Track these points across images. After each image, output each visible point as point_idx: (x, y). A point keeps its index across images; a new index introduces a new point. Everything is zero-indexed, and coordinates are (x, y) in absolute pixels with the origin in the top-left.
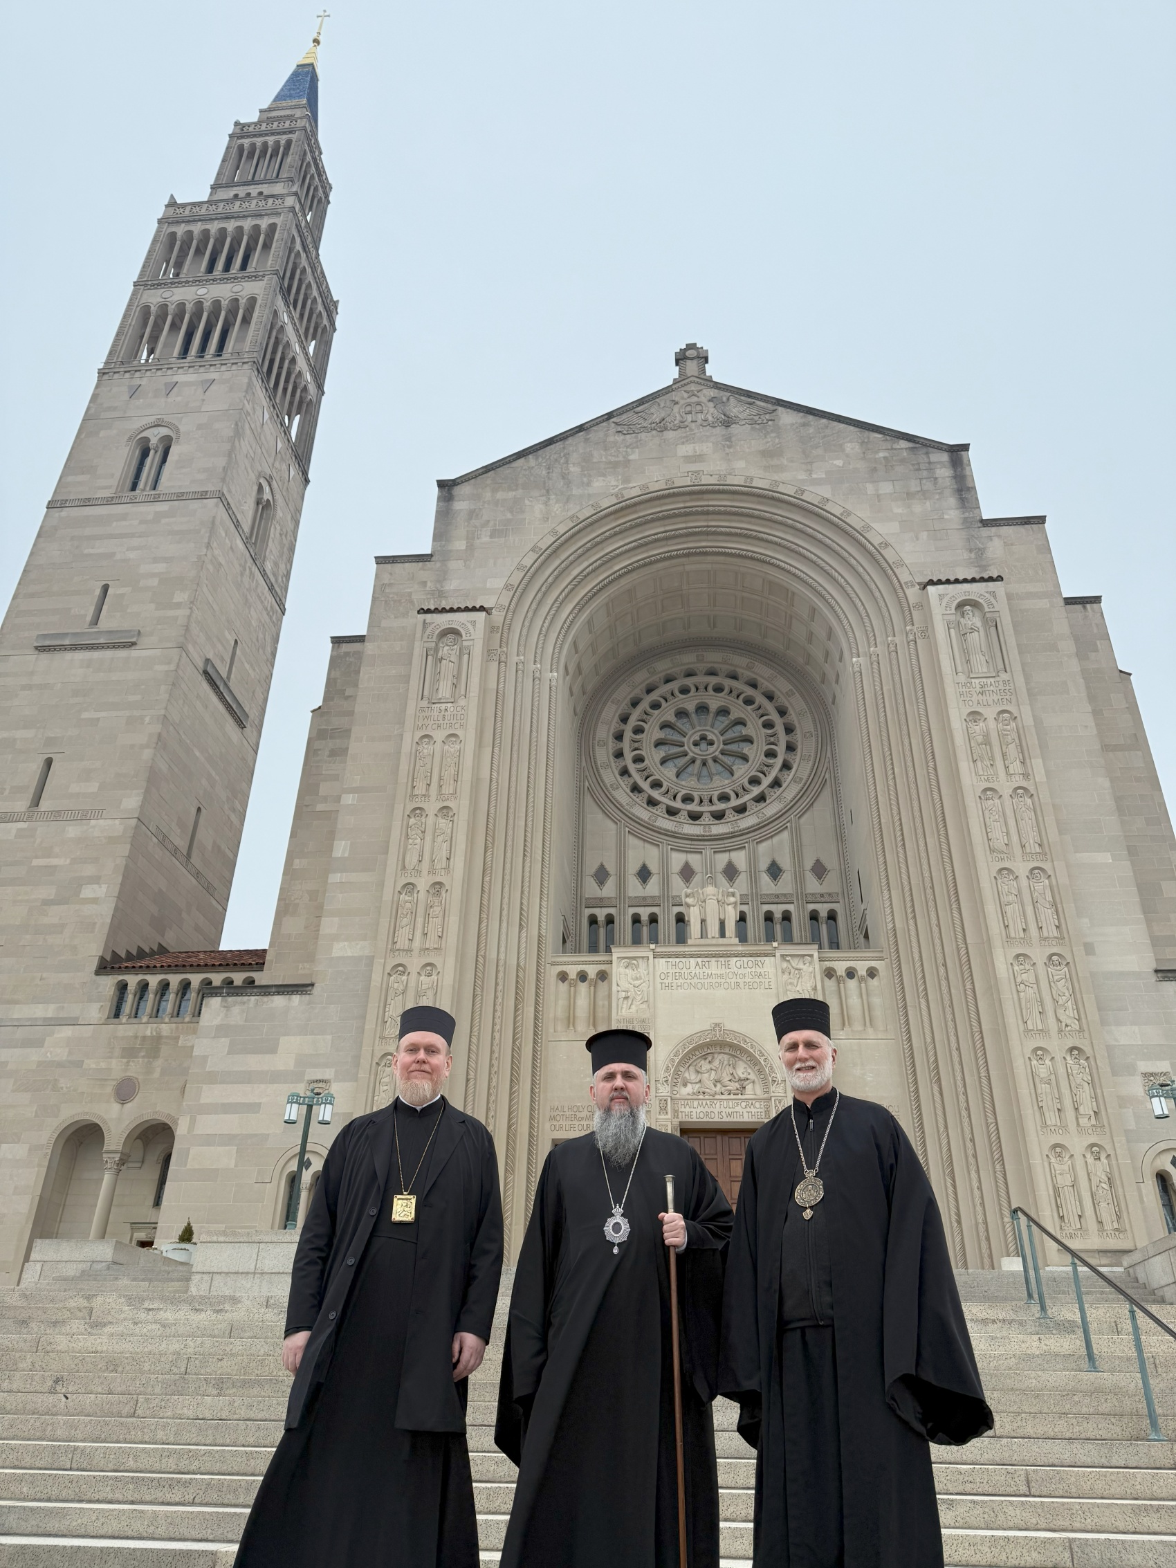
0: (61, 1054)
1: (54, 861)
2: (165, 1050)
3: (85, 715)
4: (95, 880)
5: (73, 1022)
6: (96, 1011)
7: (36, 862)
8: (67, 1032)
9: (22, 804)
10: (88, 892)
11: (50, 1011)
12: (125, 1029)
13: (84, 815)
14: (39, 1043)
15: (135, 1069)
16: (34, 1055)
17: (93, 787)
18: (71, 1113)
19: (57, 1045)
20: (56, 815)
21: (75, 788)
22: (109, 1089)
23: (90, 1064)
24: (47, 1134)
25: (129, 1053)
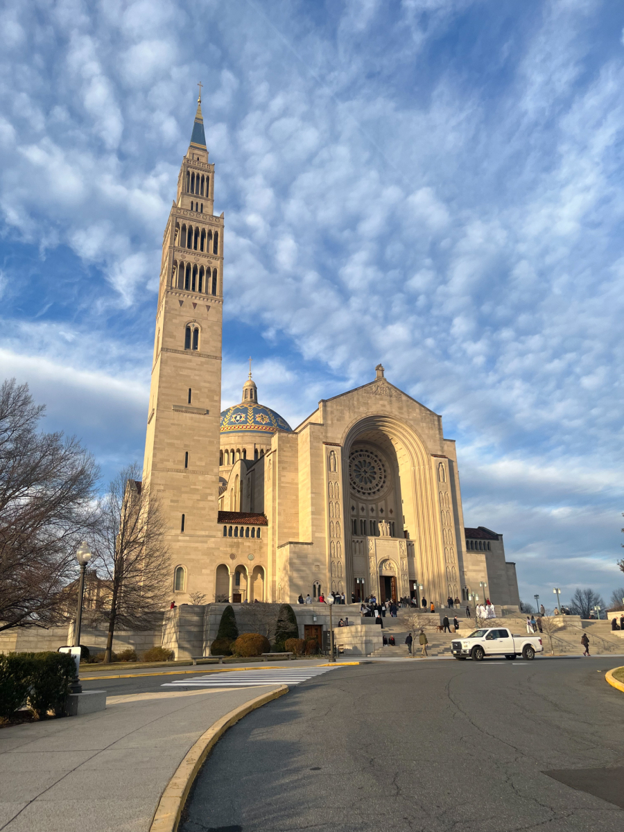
0: (213, 545)
1: (197, 487)
2: (241, 546)
3: (195, 438)
4: (211, 495)
5: (214, 537)
6: (220, 534)
7: (192, 487)
8: (213, 539)
9: (183, 467)
10: (210, 498)
11: (207, 533)
12: (229, 540)
13: (203, 473)
14: (206, 542)
15: (234, 551)
16: (206, 546)
17: (203, 464)
18: (220, 562)
19: (211, 543)
20: (194, 472)
21: (198, 463)
22: (229, 556)
23: (221, 549)
24: (214, 568)
25: (231, 546)
